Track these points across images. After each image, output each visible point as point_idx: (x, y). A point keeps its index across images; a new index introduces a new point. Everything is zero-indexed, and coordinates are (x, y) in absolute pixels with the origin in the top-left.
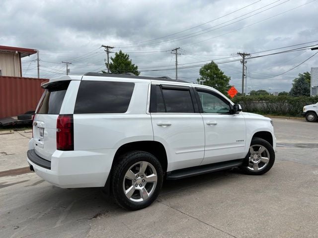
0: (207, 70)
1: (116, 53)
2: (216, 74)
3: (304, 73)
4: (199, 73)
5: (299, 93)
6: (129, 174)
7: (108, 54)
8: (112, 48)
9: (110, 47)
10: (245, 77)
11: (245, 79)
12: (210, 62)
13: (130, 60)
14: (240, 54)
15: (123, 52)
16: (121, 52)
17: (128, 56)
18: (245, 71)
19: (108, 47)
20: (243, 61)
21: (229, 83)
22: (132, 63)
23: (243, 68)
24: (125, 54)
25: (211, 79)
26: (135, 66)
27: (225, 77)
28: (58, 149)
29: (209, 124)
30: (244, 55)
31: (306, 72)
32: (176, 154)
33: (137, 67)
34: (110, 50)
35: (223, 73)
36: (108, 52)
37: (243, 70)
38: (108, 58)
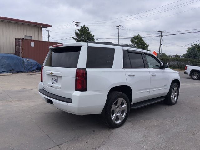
0: (135, 40)
1: (82, 26)
2: (141, 42)
3: (195, 45)
4: (130, 41)
5: (192, 56)
6: (113, 107)
7: (77, 27)
8: (79, 23)
9: (78, 23)
10: (161, 45)
11: (161, 47)
12: (137, 35)
13: (89, 31)
14: (159, 31)
15: (86, 26)
16: (84, 26)
17: (89, 29)
18: (162, 42)
19: (77, 23)
20: (161, 35)
21: (148, 48)
22: (91, 33)
23: (161, 40)
24: (87, 27)
25: (137, 45)
26: (92, 35)
27: (146, 44)
28: (76, 90)
29: (152, 75)
30: (162, 32)
31: (195, 44)
32: (137, 93)
33: (94, 36)
34: (78, 24)
35: (145, 42)
36: (77, 26)
37: (161, 41)
38: (77, 30)
